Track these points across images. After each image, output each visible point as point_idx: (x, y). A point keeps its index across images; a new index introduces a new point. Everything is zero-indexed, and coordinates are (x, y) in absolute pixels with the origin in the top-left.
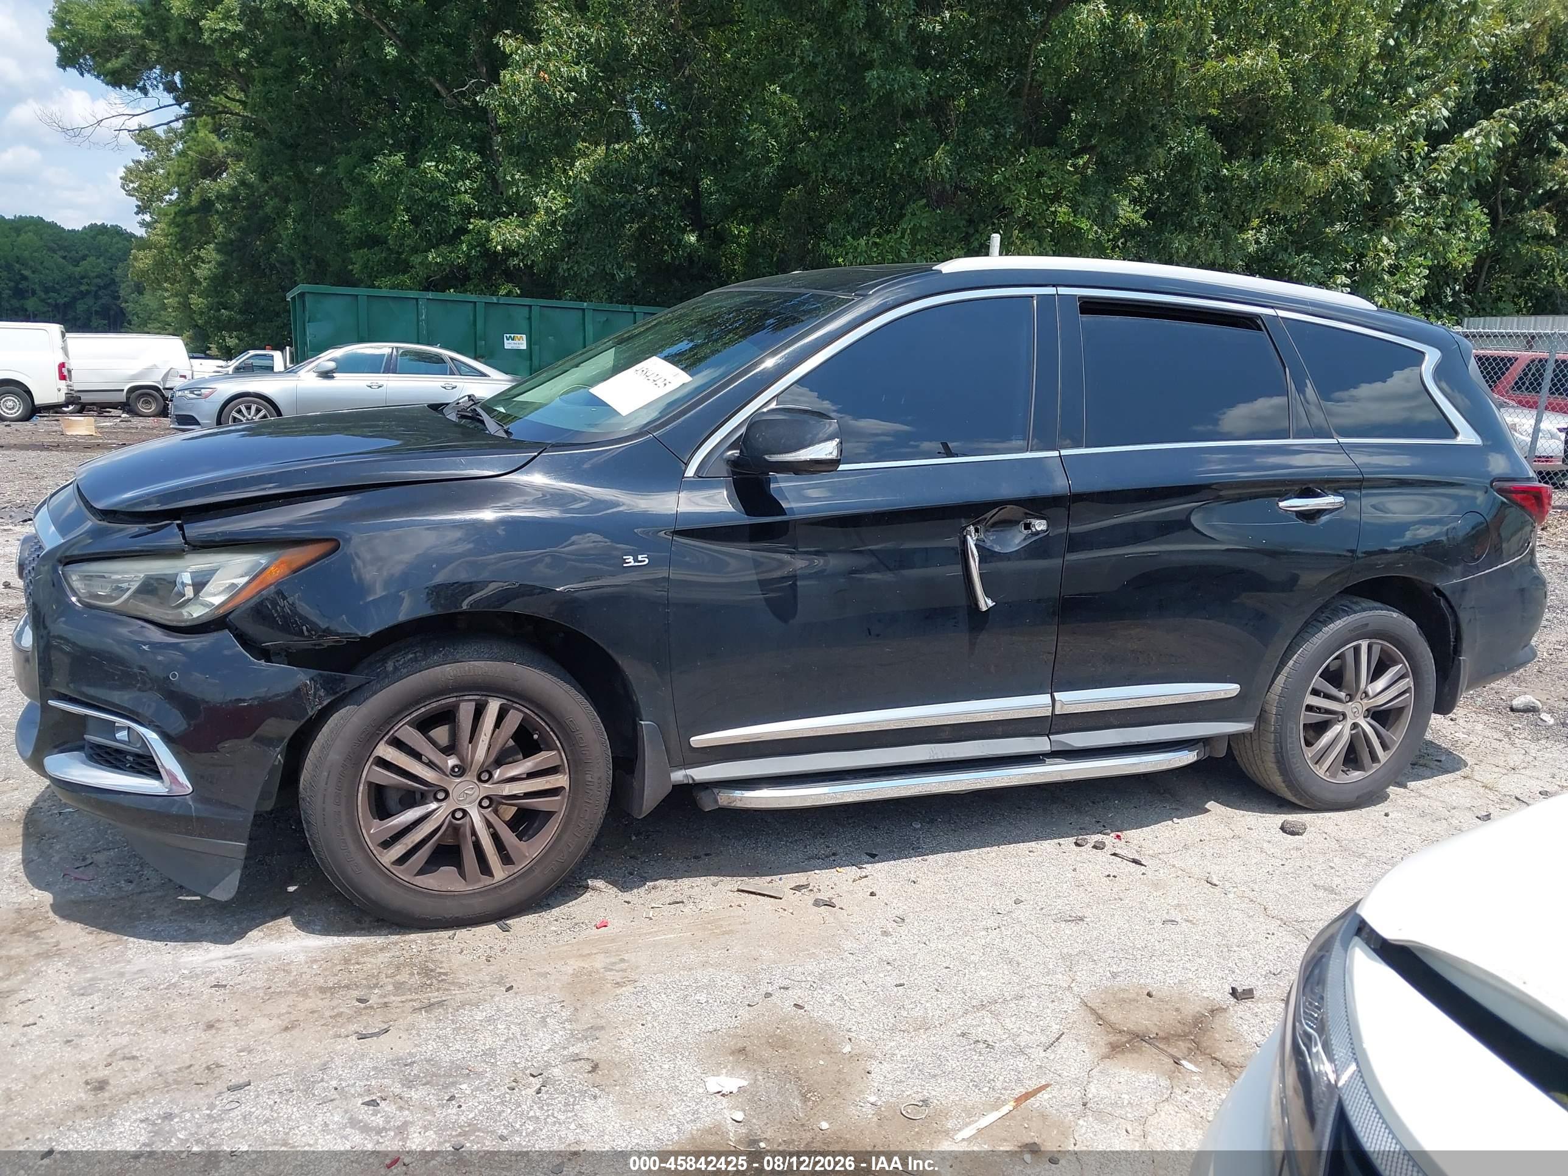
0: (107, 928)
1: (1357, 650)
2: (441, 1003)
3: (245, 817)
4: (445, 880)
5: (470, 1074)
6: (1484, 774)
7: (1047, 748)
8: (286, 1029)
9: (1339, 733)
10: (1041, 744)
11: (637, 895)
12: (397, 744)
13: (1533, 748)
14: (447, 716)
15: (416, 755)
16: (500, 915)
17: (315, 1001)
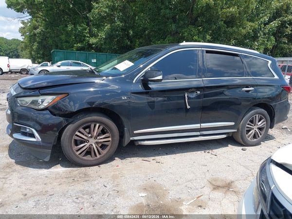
0: (25, 166)
1: (256, 116)
2: (88, 180)
3: (51, 145)
4: (88, 158)
5: (95, 193)
6: (278, 140)
7: (199, 134)
8: (60, 185)
9: (252, 132)
10: (198, 133)
11: (124, 161)
12: (80, 132)
13: (287, 135)
14: (89, 127)
15: (83, 134)
16: (98, 164)
17: (65, 180)
